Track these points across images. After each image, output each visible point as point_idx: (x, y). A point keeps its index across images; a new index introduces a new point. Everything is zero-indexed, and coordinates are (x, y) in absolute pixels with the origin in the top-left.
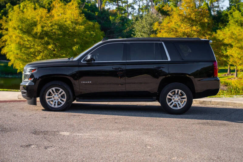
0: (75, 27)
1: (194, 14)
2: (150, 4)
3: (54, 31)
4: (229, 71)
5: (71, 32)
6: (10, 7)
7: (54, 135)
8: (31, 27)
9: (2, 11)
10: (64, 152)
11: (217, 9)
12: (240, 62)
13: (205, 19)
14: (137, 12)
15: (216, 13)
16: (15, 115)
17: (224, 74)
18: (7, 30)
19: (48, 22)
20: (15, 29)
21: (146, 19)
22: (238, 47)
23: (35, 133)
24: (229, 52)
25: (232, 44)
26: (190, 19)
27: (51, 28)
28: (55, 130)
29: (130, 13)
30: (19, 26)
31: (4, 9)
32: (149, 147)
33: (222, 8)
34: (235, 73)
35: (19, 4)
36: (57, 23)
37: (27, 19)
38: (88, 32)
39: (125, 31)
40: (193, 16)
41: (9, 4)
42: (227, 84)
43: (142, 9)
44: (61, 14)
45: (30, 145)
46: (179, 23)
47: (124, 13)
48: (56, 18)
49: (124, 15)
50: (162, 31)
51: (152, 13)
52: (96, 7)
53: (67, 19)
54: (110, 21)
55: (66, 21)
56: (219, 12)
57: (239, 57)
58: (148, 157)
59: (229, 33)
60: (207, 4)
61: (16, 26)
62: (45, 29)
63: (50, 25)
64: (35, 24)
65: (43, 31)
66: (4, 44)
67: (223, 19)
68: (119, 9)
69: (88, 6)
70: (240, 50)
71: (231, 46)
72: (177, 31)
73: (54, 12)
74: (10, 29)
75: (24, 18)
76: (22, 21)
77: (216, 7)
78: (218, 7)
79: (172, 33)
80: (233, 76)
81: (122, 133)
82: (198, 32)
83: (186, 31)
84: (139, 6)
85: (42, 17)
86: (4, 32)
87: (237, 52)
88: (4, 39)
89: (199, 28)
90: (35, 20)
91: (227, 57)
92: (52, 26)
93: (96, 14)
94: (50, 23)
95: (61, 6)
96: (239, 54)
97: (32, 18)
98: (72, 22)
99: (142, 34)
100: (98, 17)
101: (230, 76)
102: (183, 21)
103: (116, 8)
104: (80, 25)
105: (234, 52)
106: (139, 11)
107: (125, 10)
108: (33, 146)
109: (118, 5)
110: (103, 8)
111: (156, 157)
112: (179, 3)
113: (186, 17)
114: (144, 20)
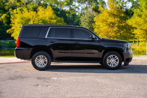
0: (51, 21)
1: (116, 12)
2: (88, 6)
3: (39, 23)
4: (133, 42)
5: (48, 23)
6: (11, 10)
7: (49, 79)
8: (27, 21)
9: (7, 13)
10: (57, 88)
11: (125, 8)
12: (141, 37)
13: (122, 14)
14: (81, 11)
15: (125, 10)
16: (25, 70)
17: (131, 43)
18: (14, 24)
19: (36, 19)
20: (19, 23)
21: (87, 15)
22: (139, 29)
23: (39, 78)
24: (135, 31)
25: (136, 27)
26: (114, 15)
27: (38, 22)
28: (49, 77)
29: (77, 11)
30: (20, 22)
31: (8, 12)
32: (100, 84)
33: (128, 7)
34: (137, 43)
35: (16, 9)
36: (41, 19)
37: (25, 18)
38: (58, 24)
39: (75, 22)
40: (115, 13)
41: (11, 9)
42: (133, 49)
43: (84, 9)
44: (43, 14)
45: (38, 85)
46: (108, 17)
47: (74, 12)
48: (40, 16)
49: (74, 13)
50: (99, 21)
51: (90, 11)
52: (58, 9)
53: (46, 17)
54: (66, 16)
55: (46, 18)
56: (127, 10)
57: (140, 34)
58: (101, 89)
59: (134, 21)
60: (120, 5)
61: (19, 21)
62: (35, 22)
63: (37, 20)
64: (29, 20)
65: (34, 23)
66: (12, 31)
67: (129, 13)
68: (71, 9)
69: (54, 8)
70: (141, 30)
71: (136, 28)
72: (107, 21)
73: (39, 13)
74: (16, 23)
75: (23, 17)
76: (22, 19)
77: (125, 7)
78: (126, 7)
79: (104, 22)
80: (136, 45)
81: (84, 77)
82: (118, 22)
83: (112, 21)
84: (82, 7)
85: (33, 16)
86: (12, 25)
87: (139, 31)
88: (12, 29)
89: (119, 19)
90: (29, 18)
91: (134, 34)
92: (38, 21)
93: (59, 13)
94: (38, 19)
95: (43, 10)
96: (140, 32)
97: (27, 17)
98: (49, 18)
99: (85, 23)
100: (60, 14)
101: (134, 45)
102: (110, 16)
103: (69, 9)
104: (53, 20)
105: (137, 31)
106: (82, 10)
107: (74, 10)
108: (40, 85)
109: (70, 7)
110: (63, 9)
111: (105, 89)
112: (104, 5)
113: (111, 14)
114: (86, 15)
